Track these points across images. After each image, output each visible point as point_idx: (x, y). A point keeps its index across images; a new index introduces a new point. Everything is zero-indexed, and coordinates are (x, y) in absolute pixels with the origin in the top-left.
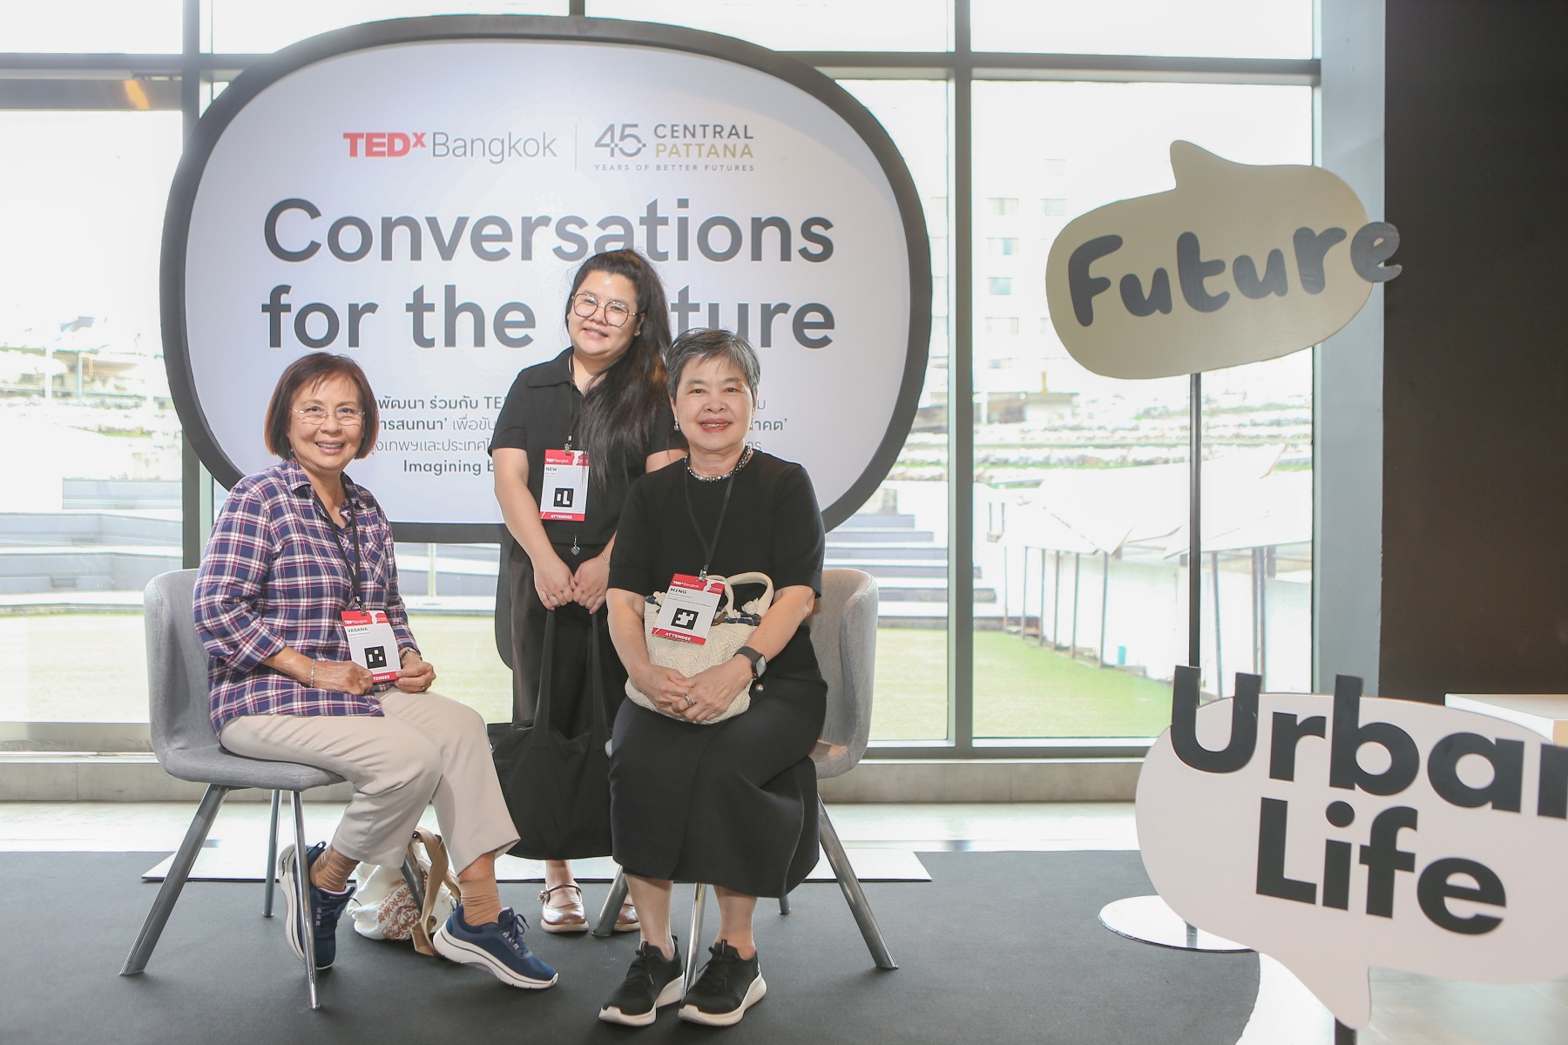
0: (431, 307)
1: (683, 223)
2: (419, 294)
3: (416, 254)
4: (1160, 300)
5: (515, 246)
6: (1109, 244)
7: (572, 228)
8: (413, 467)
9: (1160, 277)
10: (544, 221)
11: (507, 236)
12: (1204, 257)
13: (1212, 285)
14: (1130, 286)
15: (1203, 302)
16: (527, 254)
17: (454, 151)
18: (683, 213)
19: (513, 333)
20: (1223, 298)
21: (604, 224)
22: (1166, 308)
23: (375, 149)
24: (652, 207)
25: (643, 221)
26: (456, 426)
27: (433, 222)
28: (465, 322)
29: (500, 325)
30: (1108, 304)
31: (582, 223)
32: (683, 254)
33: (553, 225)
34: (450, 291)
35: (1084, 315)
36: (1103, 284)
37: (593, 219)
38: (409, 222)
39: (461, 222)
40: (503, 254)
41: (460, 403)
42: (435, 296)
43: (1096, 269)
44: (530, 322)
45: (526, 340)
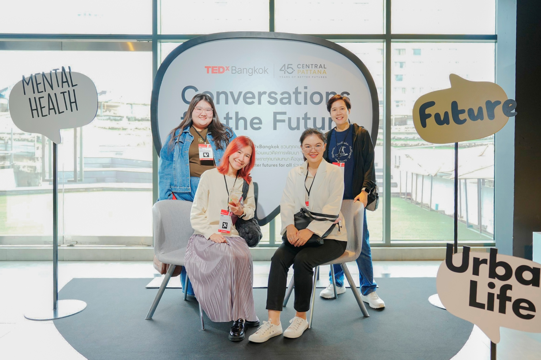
0: (231, 118)
1: (306, 93)
2: (228, 114)
3: (227, 103)
4: (446, 121)
5: (256, 100)
6: (431, 104)
7: (273, 95)
9: (446, 114)
10: (265, 93)
11: (254, 97)
12: (460, 108)
13: (461, 117)
14: (437, 116)
15: (459, 122)
16: (260, 103)
17: (238, 72)
18: (306, 90)
19: (256, 126)
20: (465, 120)
21: (282, 94)
22: (448, 123)
23: (214, 71)
24: (297, 89)
25: (294, 93)
27: (232, 93)
28: (241, 122)
29: (252, 123)
30: (431, 121)
31: (276, 94)
32: (306, 103)
33: (267, 94)
34: (237, 113)
35: (424, 125)
36: (429, 116)
37: (279, 93)
38: (225, 93)
39: (240, 93)
40: (252, 103)
42: (232, 115)
43: (428, 111)
44: (260, 123)
45: (259, 128)
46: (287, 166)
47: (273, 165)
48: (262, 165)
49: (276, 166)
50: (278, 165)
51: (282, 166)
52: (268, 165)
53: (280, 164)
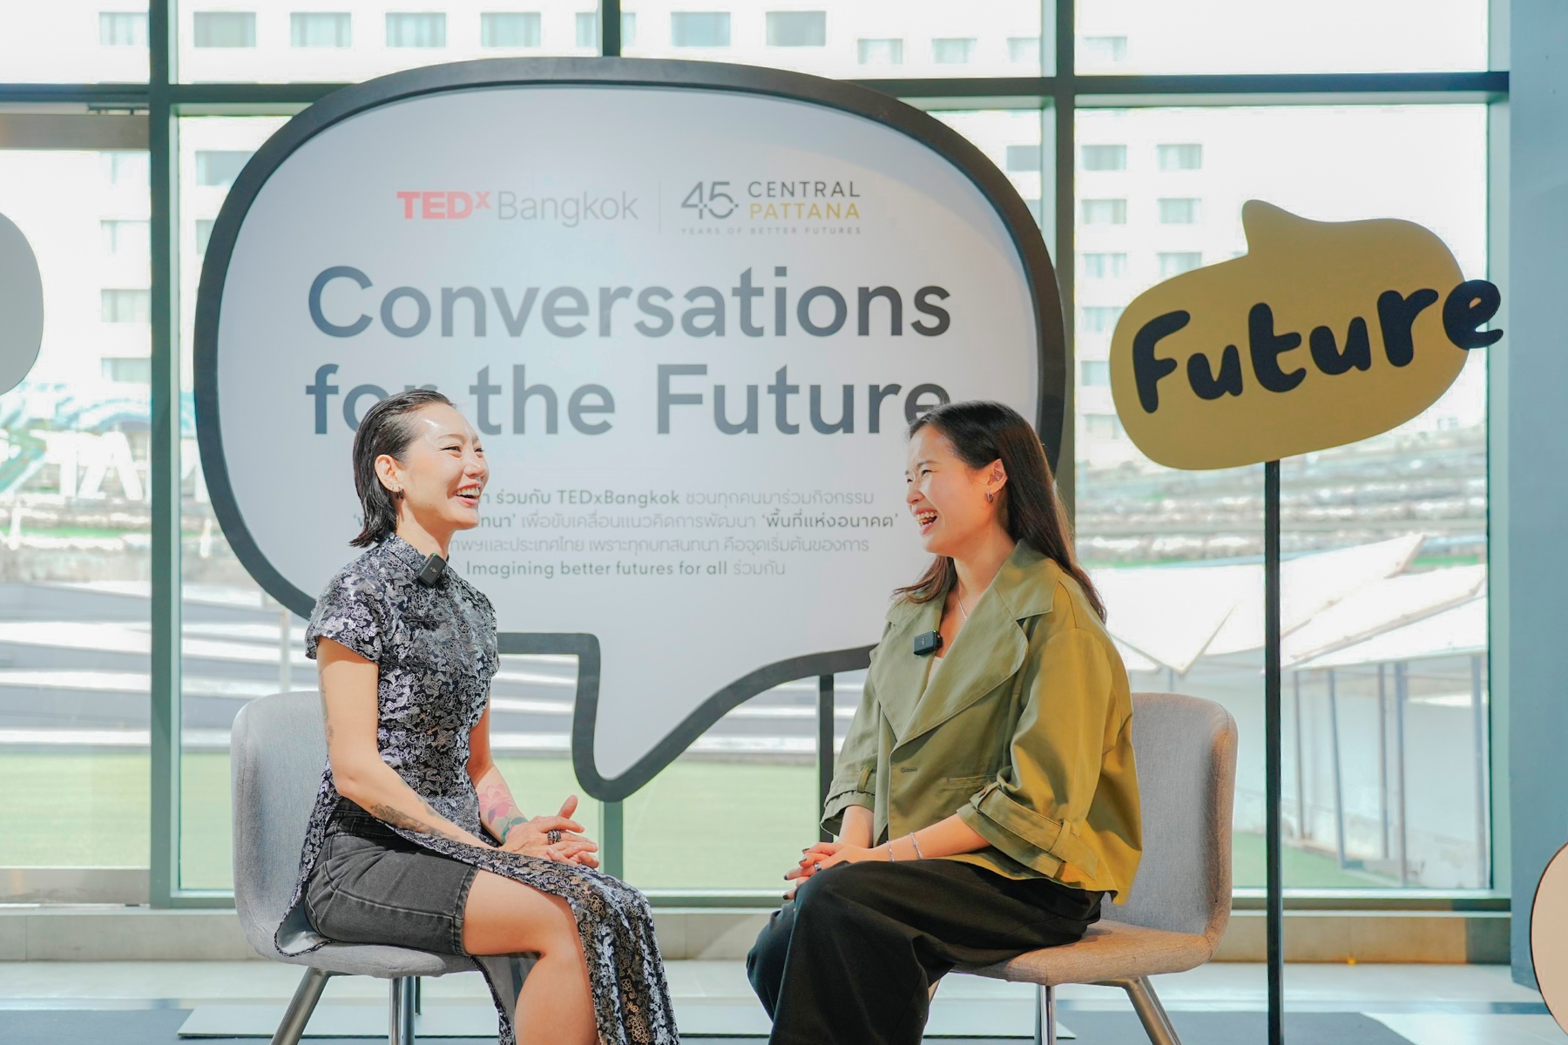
0: (497, 390)
1: (781, 294)
2: (483, 375)
3: (480, 330)
5: (592, 321)
7: (656, 300)
8: (477, 569)
10: (625, 292)
11: (583, 309)
16: (605, 330)
18: (781, 282)
19: (590, 419)
21: (692, 295)
24: (746, 276)
25: (735, 292)
26: (526, 524)
27: (499, 294)
28: (536, 407)
29: (576, 409)
31: (667, 295)
32: (781, 329)
33: (634, 296)
34: (519, 371)
37: (679, 289)
38: (472, 293)
39: (531, 294)
40: (578, 330)
41: (531, 498)
42: (502, 377)
44: (609, 406)
45: (605, 427)
46: (711, 570)
47: (655, 570)
48: (613, 569)
49: (666, 571)
50: (676, 569)
51: (689, 570)
52: (637, 569)
53: (685, 565)
